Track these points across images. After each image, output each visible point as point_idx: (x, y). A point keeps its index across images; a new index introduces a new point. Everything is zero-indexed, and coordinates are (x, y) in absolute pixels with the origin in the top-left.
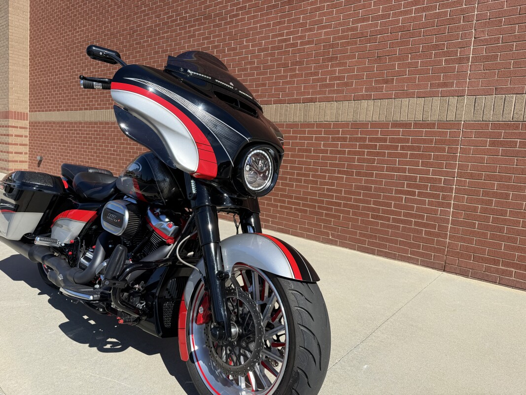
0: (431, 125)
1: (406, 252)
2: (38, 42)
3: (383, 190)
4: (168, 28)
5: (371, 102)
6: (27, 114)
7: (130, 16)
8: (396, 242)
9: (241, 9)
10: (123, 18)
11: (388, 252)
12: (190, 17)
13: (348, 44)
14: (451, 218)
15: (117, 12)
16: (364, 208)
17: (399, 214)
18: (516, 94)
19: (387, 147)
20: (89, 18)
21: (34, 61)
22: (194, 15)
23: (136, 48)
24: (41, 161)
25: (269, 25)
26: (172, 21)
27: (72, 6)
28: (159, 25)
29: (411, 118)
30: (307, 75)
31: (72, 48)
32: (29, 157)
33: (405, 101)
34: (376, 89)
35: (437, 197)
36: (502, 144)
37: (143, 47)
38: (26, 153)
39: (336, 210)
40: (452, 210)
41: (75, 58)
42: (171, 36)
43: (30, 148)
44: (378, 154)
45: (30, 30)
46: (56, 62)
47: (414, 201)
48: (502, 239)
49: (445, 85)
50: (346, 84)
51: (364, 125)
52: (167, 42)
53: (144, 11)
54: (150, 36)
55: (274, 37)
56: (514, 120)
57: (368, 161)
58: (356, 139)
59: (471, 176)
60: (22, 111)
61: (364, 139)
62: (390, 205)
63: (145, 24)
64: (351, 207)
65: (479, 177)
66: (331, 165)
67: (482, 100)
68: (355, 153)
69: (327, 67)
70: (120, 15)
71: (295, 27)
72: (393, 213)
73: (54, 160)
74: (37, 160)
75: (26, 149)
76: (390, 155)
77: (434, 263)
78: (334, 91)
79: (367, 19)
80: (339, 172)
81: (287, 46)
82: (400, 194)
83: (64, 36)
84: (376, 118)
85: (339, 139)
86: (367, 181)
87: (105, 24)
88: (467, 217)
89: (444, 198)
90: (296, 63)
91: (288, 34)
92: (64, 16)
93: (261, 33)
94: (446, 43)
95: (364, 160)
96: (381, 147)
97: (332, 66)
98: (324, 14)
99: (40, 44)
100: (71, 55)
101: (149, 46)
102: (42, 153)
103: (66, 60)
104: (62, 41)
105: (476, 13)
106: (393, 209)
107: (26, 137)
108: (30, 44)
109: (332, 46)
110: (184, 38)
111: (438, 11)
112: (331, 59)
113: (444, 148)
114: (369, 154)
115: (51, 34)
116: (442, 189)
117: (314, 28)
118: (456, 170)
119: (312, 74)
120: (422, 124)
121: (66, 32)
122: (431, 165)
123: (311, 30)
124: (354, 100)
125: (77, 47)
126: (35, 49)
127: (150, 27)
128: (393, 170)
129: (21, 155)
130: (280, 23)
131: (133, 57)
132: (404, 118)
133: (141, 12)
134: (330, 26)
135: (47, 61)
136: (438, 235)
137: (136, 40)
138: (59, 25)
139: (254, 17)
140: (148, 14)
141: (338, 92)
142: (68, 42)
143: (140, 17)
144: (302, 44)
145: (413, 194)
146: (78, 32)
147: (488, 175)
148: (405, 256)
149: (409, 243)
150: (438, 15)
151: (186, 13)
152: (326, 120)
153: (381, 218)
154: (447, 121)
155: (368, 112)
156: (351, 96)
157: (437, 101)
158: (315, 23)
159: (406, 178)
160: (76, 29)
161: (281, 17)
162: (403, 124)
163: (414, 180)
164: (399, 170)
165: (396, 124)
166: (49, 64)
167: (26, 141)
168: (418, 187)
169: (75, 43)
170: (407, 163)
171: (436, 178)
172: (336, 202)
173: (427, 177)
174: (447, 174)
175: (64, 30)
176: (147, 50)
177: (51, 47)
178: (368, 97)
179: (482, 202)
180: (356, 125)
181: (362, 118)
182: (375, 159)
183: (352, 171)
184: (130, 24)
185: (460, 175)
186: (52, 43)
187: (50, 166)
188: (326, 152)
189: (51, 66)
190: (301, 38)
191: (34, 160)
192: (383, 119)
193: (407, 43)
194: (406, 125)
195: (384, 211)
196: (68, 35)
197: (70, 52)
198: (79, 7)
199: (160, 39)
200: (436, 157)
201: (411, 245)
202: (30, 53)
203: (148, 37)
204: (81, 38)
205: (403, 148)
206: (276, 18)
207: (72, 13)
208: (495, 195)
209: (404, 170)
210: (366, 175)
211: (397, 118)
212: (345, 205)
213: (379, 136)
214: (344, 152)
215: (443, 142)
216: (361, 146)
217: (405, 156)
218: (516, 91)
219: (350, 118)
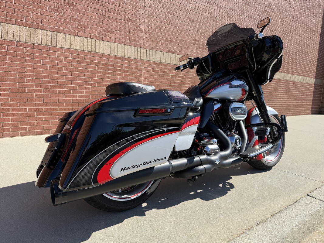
0: (132, 60)
5: (101, 42)
19: (113, 70)
29: (123, 55)
33: (119, 45)
36: (155, 71)
44: (108, 73)
49: (135, 41)
50: (84, 26)
51: (99, 55)
56: (158, 61)
57: (104, 77)
58: (96, 64)
61: (99, 64)
66: (80, 79)
68: (95, 72)
76: (115, 74)
80: (86, 84)
84: (105, 52)
85: (83, 62)
95: (101, 77)
96: (110, 69)
97: (72, 10)
113: (138, 72)
114: (104, 73)
120: (128, 59)
124: (91, 38)
132: (119, 54)
141: (80, 30)
154: (137, 59)
155: (100, 48)
157: (133, 48)
165: (116, 57)
178: (100, 39)
180: (94, 54)
182: (107, 76)
183: (95, 83)
188: (75, 70)
192: (109, 53)
194: (121, 58)
200: (135, 76)
205: (120, 71)
211: (116, 54)
213: (108, 63)
214: (88, 71)
215: (137, 69)
216: (99, 68)
217: (121, 75)
218: (158, 50)
219: (89, 49)
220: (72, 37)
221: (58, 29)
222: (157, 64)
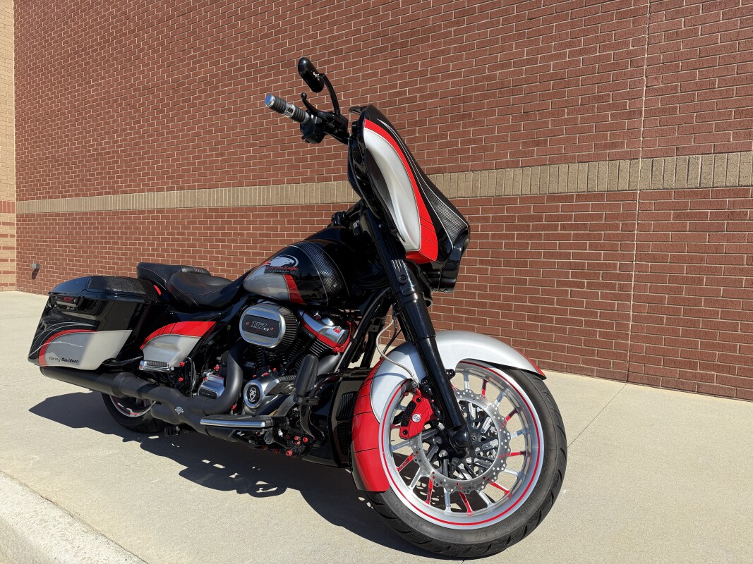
0: (599, 197)
1: (576, 361)
2: (30, 101)
3: (541, 283)
4: (231, 78)
5: (519, 171)
6: (13, 203)
7: (172, 63)
8: (562, 349)
9: (335, 53)
10: (162, 66)
11: (553, 363)
12: (262, 64)
13: (485, 97)
14: (631, 313)
15: (153, 58)
16: (517, 308)
17: (565, 312)
18: (703, 154)
19: (544, 227)
20: (109, 67)
21: (24, 128)
22: (269, 62)
23: (183, 107)
24: (36, 270)
25: (375, 75)
26: (236, 70)
27: (82, 50)
28: (217, 75)
29: (573, 188)
30: (431, 138)
31: (83, 109)
32: (18, 265)
33: (564, 167)
34: (525, 154)
35: (612, 287)
36: (689, 216)
37: (194, 105)
38: (13, 260)
39: (481, 313)
40: (632, 303)
41: (88, 122)
42: (235, 90)
43: (18, 253)
44: (532, 237)
45: (16, 84)
46: (59, 129)
47: (583, 294)
48: (697, 335)
49: (613, 145)
50: (485, 149)
51: (511, 199)
52: (229, 98)
53: (194, 57)
54: (204, 91)
55: (383, 89)
56: (702, 186)
57: (520, 246)
58: (502, 219)
59: (654, 258)
60: (6, 199)
61: (512, 219)
62: (551, 302)
63: (195, 75)
64: (500, 307)
65: (664, 259)
67: (661, 163)
68: (502, 237)
69: (458, 128)
70: (157, 62)
71: (411, 76)
72: (556, 311)
73: (58, 268)
74: (30, 270)
75: (13, 254)
76: (548, 237)
77: (614, 373)
78: (468, 157)
79: (508, 66)
80: (482, 262)
81: (402, 101)
82: (565, 286)
83: (71, 93)
84: (526, 191)
85: (478, 219)
86: (519, 273)
87: (134, 74)
88: (652, 310)
89: (621, 287)
90: (415, 124)
91: (402, 85)
92: (70, 64)
93: (364, 84)
94: (611, 93)
95: (514, 246)
96: (536, 228)
97: (464, 126)
98: (450, 59)
99: (32, 104)
100: (83, 119)
101: (202, 104)
102: (39, 258)
103: (74, 125)
104: (67, 99)
105: (646, 56)
106: (555, 306)
107: (12, 236)
108: (16, 105)
109: (463, 100)
110: (255, 93)
111: (598, 54)
112: (463, 117)
113: (618, 225)
114: (519, 237)
115: (49, 90)
116: (618, 277)
117: (438, 77)
118: (635, 252)
119: (437, 137)
120: (587, 196)
121: (75, 87)
122: (602, 247)
123: (433, 80)
124: (496, 169)
125: (92, 107)
126: (24, 111)
127: (204, 79)
128: (553, 256)
129: (5, 264)
130: (390, 71)
131: (179, 120)
132: (563, 189)
133: (190, 58)
134: (459, 75)
135: (45, 128)
136: (617, 336)
137: (183, 95)
138: (63, 76)
139: (354, 64)
140: (200, 61)
141: (474, 159)
142: (78, 100)
143: (188, 64)
144: (422, 98)
145: (581, 285)
146: (93, 86)
147: (674, 256)
148: (575, 367)
149: (579, 349)
150: (598, 60)
151: (256, 59)
152: (461, 196)
153: (542, 319)
154: (618, 191)
155: (516, 184)
156: (491, 164)
157: (604, 166)
158: (439, 70)
159: (570, 266)
160: (89, 82)
161: (392, 63)
162: (563, 197)
163: (581, 268)
164: (560, 256)
165: (553, 198)
166: (47, 131)
167: (13, 242)
168: (586, 276)
169: (89, 102)
170: (570, 246)
171: (609, 263)
172: (479, 303)
173: (598, 263)
174: (623, 257)
175: (70, 83)
176: (199, 110)
177: (51, 108)
178: (514, 165)
179: (670, 290)
180: (501, 201)
181: (508, 191)
182: (528, 243)
183: (498, 260)
184: (172, 75)
185: (639, 258)
186: (52, 103)
187: (53, 277)
189: (51, 135)
190: (420, 90)
191: (26, 269)
192: (536, 191)
193: (562, 94)
194: (566, 198)
195: (544, 310)
196: (78, 91)
197: (80, 114)
198: (93, 51)
199: (218, 94)
200: (608, 237)
201: (583, 352)
202: (16, 117)
203: (200, 92)
204: (97, 95)
205: (564, 227)
206: (385, 65)
207: (82, 60)
208: (685, 280)
209: (567, 256)
210: (518, 264)
211: (554, 189)
212: (492, 306)
213: (532, 213)
214: (486, 236)
215: (616, 217)
216: (508, 228)
217: (568, 237)
218: (702, 151)
219: (492, 192)
220: (462, 175)
221: (439, 167)
222: (699, 193)
